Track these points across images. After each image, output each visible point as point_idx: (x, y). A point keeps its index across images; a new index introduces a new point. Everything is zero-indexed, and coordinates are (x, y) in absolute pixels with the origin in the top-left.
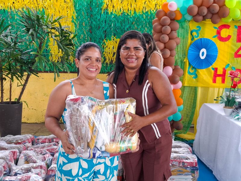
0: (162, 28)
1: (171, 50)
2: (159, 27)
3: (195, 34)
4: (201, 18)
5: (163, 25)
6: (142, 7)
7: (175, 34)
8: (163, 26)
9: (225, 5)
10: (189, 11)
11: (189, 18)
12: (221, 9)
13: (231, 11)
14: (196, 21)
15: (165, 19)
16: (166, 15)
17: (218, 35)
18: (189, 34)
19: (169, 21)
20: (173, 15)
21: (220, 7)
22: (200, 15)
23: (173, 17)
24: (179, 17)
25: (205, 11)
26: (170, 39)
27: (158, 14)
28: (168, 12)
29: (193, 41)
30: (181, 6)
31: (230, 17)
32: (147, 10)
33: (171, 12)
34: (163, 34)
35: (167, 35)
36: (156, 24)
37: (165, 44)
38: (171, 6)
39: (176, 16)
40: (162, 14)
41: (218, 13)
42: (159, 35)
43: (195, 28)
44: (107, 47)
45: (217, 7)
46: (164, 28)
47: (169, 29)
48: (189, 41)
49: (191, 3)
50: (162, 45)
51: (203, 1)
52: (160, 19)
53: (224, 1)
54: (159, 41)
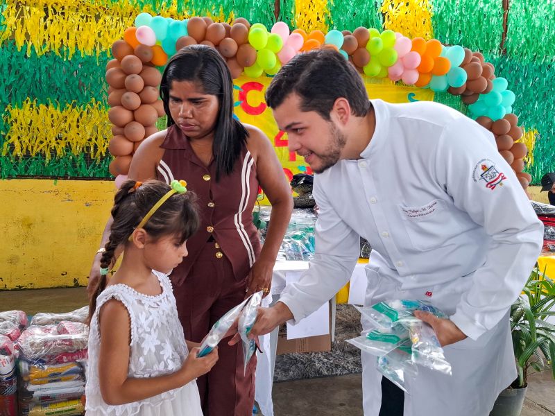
0: (125, 78)
1: (146, 126)
2: (119, 76)
5: (127, 72)
6: (92, 42)
8: (127, 74)
9: (248, 43)
12: (241, 48)
13: (259, 54)
15: (129, 61)
16: (132, 52)
17: (242, 102)
19: (138, 65)
20: (146, 54)
21: (238, 45)
23: (148, 57)
24: (160, 59)
26: (143, 103)
27: (116, 49)
28: (136, 47)
30: (163, 36)
31: (259, 68)
32: (103, 49)
33: (143, 47)
34: (128, 91)
35: (138, 94)
36: (113, 69)
37: (133, 111)
38: (140, 34)
39: (154, 56)
40: (125, 49)
41: (235, 57)
42: (119, 92)
44: (16, 121)
45: (232, 45)
46: (128, 78)
47: (139, 82)
49: (183, 33)
50: (125, 116)
51: (206, 30)
52: (120, 60)
53: (246, 35)
54: (121, 105)
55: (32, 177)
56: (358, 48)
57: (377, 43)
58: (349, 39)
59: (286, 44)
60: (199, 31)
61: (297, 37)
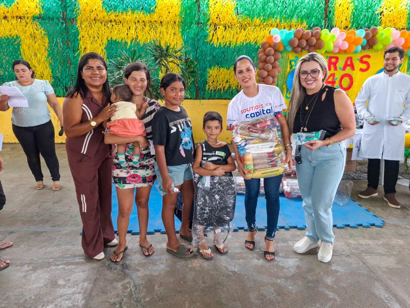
0: (266, 58)
1: (273, 77)
2: (264, 57)
3: (293, 63)
4: (300, 49)
6: (243, 40)
7: (277, 63)
8: (268, 56)
9: (321, 39)
10: (291, 43)
11: (290, 49)
13: (325, 43)
14: (296, 52)
15: (270, 50)
16: (270, 46)
18: (289, 63)
19: (273, 52)
21: (317, 40)
22: (300, 47)
23: (277, 48)
24: (281, 49)
25: (305, 43)
26: (273, 68)
27: (263, 45)
28: (272, 44)
29: (291, 70)
30: (283, 38)
31: (324, 49)
33: (275, 44)
34: (267, 63)
35: (271, 64)
36: (262, 54)
37: (269, 72)
38: (275, 38)
39: (279, 48)
40: (268, 45)
41: (314, 45)
42: (263, 64)
43: (294, 59)
45: (314, 40)
46: (268, 58)
47: (273, 58)
48: (288, 69)
49: (292, 36)
50: (266, 73)
51: (303, 35)
52: (265, 50)
53: (320, 35)
54: (264, 69)
55: (217, 99)
56: (372, 37)
57: (382, 34)
58: (368, 33)
59: (338, 38)
60: (300, 36)
61: (343, 34)
